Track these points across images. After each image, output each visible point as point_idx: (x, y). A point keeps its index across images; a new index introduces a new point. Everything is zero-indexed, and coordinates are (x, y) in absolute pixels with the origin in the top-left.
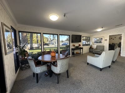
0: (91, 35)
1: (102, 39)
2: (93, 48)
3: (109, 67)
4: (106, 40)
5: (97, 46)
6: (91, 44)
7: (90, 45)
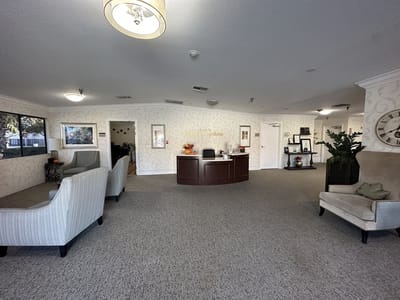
0: (51, 110)
1: (91, 129)
2: (62, 164)
3: (100, 221)
4: (103, 134)
5: (76, 153)
6: (50, 148)
7: (46, 152)
